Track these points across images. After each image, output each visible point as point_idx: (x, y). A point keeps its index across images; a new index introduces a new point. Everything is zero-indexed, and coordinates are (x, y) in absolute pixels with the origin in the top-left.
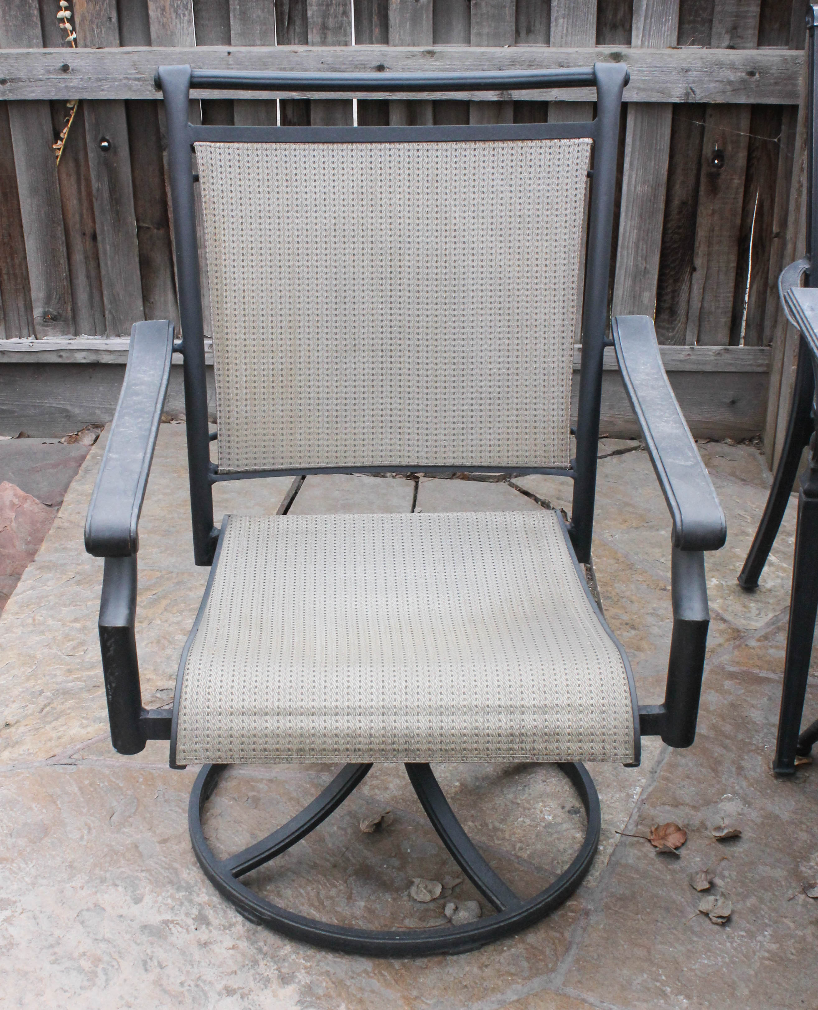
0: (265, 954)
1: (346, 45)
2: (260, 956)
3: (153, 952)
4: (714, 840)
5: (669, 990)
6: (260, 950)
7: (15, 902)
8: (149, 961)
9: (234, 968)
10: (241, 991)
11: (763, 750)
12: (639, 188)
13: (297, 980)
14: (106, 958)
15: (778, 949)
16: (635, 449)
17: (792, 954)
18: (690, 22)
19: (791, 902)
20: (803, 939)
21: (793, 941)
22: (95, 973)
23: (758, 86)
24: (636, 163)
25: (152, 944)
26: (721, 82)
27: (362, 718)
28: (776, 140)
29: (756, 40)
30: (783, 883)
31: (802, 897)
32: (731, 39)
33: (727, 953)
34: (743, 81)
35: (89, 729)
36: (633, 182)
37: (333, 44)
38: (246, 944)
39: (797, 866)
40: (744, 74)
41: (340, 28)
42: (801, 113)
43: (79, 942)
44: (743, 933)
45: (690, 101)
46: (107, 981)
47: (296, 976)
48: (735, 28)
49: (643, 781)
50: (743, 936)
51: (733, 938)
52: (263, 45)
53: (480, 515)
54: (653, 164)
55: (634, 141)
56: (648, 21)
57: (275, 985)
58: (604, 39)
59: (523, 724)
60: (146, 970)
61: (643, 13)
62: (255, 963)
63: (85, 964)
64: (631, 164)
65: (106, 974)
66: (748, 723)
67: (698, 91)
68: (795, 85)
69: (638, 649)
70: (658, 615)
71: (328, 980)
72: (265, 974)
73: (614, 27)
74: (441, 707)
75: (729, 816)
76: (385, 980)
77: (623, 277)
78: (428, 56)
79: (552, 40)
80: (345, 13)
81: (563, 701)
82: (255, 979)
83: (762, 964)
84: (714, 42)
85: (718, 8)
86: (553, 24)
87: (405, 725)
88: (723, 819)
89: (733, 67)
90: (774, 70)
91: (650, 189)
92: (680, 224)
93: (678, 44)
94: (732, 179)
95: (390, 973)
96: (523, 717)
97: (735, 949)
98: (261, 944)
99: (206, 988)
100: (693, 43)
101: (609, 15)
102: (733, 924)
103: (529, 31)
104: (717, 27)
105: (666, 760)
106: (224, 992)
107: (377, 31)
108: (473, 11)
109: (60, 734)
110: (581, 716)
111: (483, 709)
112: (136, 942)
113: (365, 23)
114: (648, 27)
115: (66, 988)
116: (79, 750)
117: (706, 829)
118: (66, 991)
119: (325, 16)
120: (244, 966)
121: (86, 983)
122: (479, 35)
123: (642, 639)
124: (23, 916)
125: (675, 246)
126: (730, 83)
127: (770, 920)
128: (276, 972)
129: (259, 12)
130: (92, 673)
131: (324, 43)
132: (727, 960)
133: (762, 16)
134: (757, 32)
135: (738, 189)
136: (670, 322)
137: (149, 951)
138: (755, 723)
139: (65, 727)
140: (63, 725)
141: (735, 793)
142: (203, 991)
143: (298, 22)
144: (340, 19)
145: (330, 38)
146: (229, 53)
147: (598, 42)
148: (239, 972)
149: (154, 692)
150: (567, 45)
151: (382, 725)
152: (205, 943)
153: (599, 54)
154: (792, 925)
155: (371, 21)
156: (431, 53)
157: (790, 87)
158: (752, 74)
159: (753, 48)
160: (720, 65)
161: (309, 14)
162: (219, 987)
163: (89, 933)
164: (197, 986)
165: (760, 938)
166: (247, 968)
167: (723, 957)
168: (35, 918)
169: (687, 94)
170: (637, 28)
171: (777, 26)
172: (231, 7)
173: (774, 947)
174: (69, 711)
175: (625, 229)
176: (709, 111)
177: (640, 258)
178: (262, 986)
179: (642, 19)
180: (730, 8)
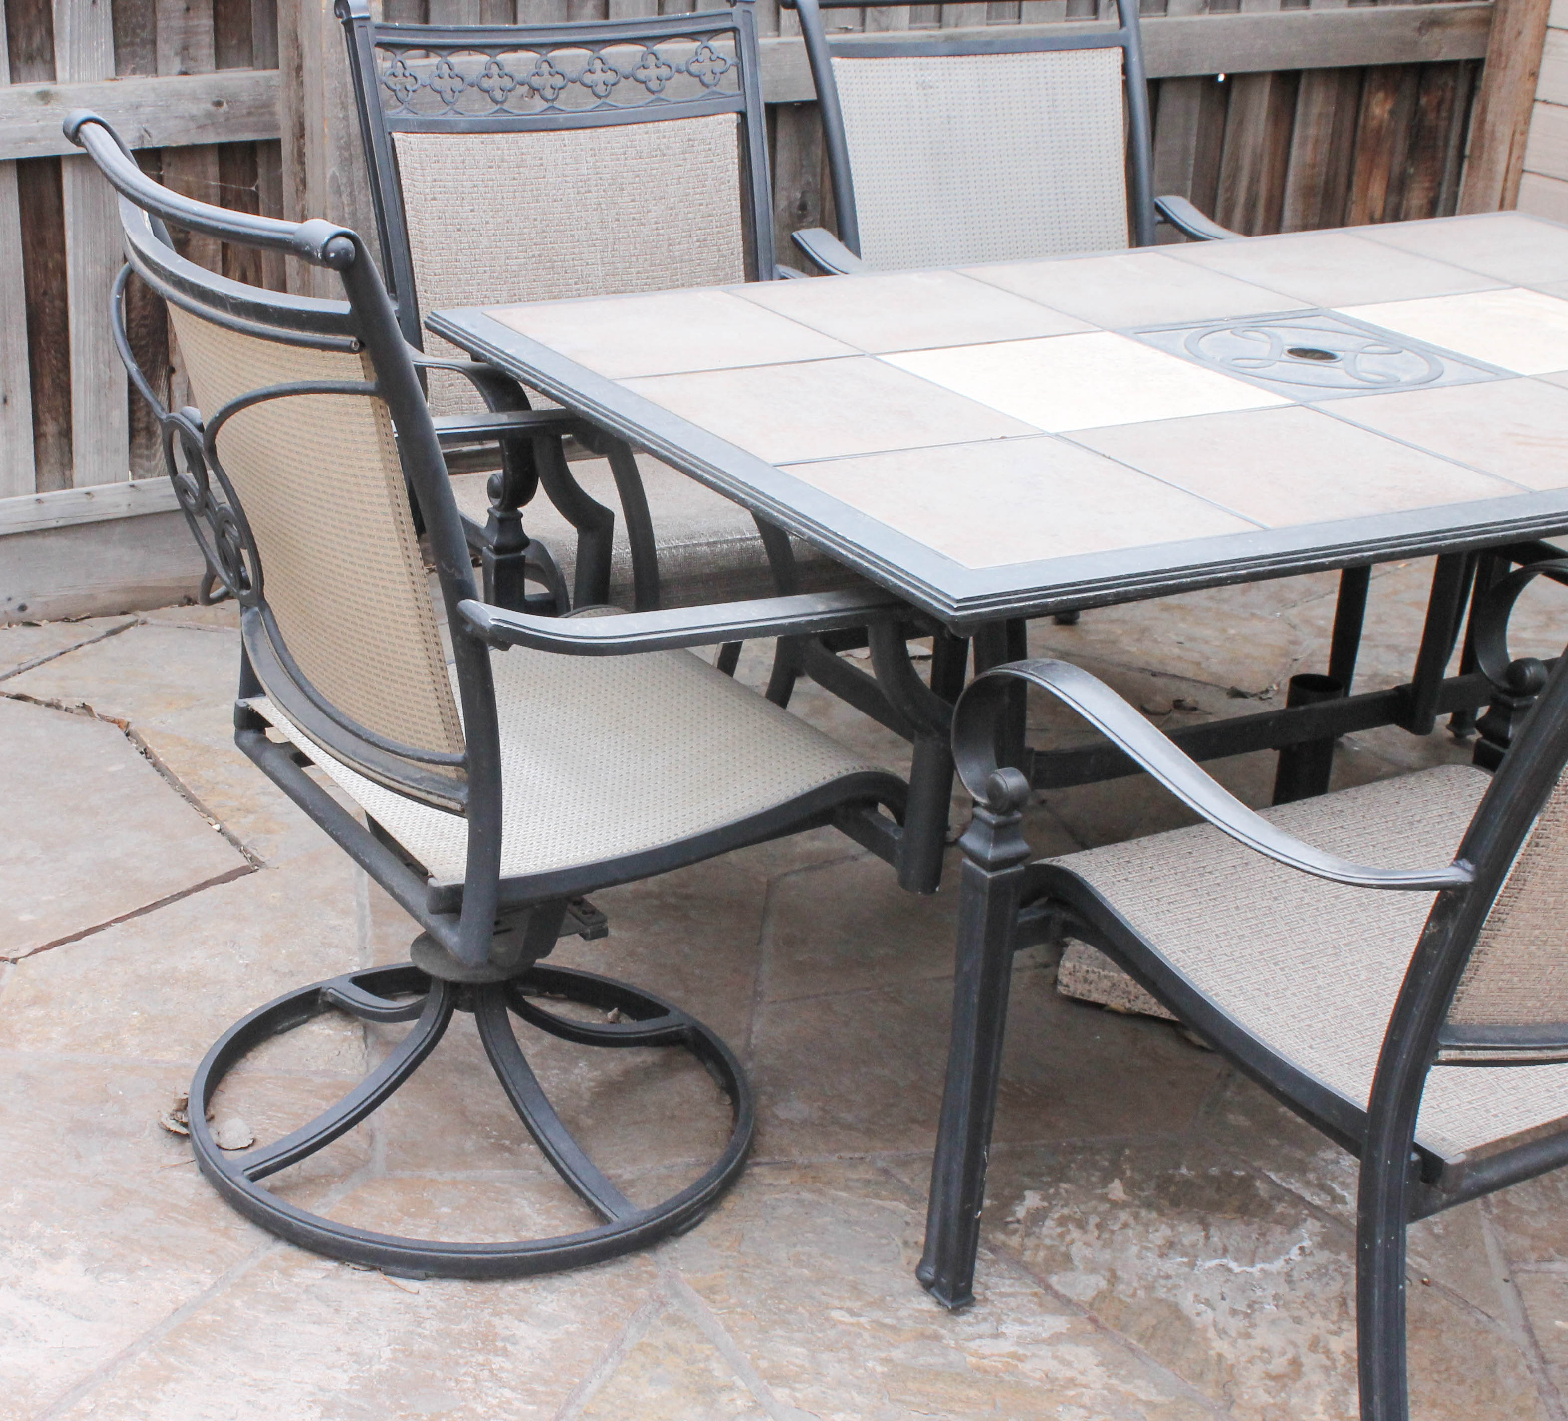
12: (89, 270)
16: (131, 625)
18: (126, 45)
23: (227, 120)
26: (182, 117)
28: (254, 188)
29: (213, 62)
32: (183, 61)
34: (209, 115)
36: (81, 263)
40: (209, 105)
42: (286, 150)
45: (147, 146)
48: (185, 48)
49: (356, 959)
54: (103, 234)
55: (75, 207)
56: (76, 47)
58: (19, 76)
61: (67, 37)
64: (75, 239)
67: (153, 132)
68: (272, 114)
69: (269, 831)
73: (31, 58)
77: (82, 394)
84: (161, 67)
85: (161, 24)
89: (194, 98)
90: (245, 97)
91: (104, 272)
92: (146, 313)
93: (116, 74)
94: (205, 245)
100: (134, 72)
101: (23, 44)
104: (164, 48)
105: (370, 934)
114: (76, 56)
125: (143, 343)
126: (192, 118)
133: (216, 30)
134: (213, 51)
135: (214, 257)
136: (148, 447)
147: (13, 81)
153: (21, 95)
157: (267, 118)
158: (218, 104)
159: (211, 72)
160: (179, 95)
169: (141, 137)
170: (63, 58)
171: (234, 42)
175: (77, 327)
176: (166, 159)
177: (101, 366)
179: (68, 45)
180: (177, 23)
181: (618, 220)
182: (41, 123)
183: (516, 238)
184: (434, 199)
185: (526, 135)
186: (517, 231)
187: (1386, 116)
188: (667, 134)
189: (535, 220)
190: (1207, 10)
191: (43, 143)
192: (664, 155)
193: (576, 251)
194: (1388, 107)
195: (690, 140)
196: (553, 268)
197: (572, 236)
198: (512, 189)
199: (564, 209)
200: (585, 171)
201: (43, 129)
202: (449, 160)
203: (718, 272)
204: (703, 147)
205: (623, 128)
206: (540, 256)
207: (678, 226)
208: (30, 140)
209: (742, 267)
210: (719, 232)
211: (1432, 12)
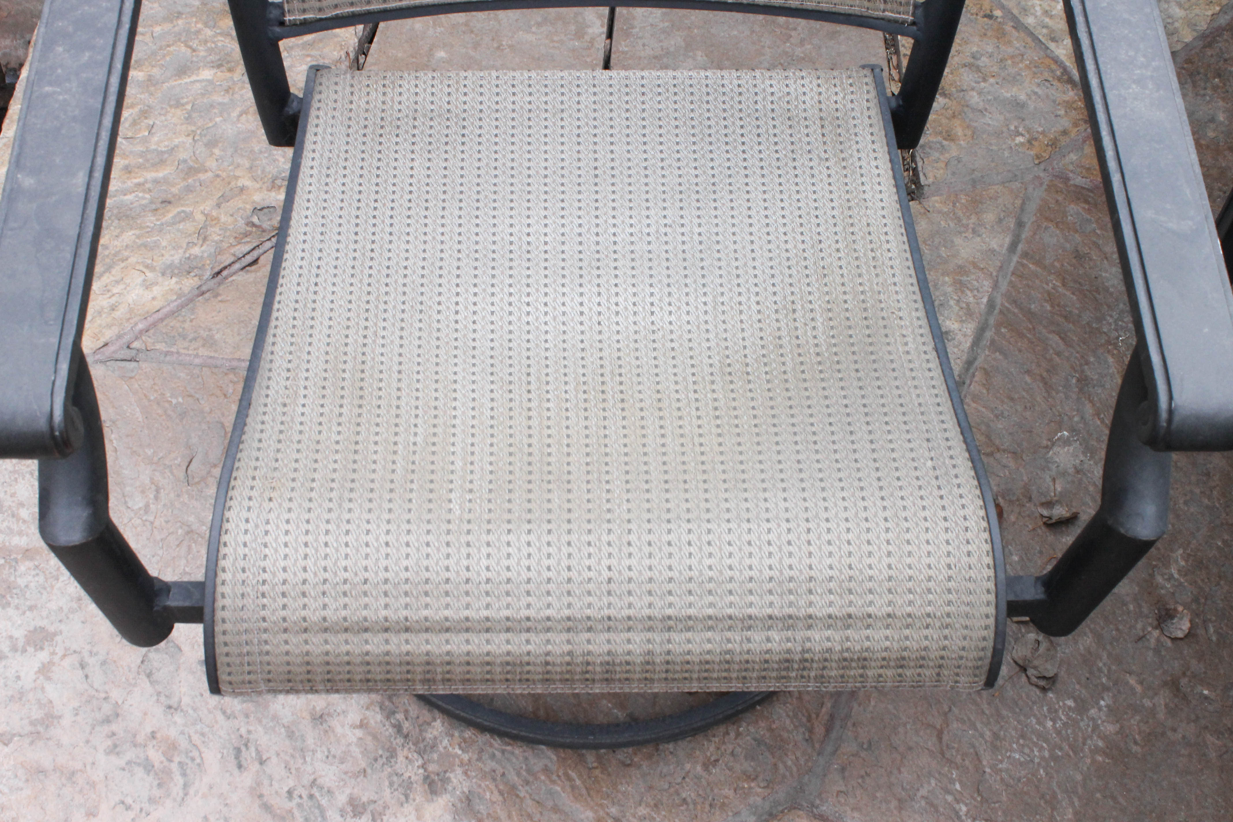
0: (406, 736)
2: (400, 740)
3: (249, 732)
4: (1041, 523)
5: (964, 809)
6: (398, 728)
7: (55, 634)
8: (243, 749)
9: (363, 765)
10: (372, 807)
11: (1116, 346)
13: (450, 788)
14: (183, 743)
15: (1117, 733)
17: (1136, 743)
19: (1140, 644)
20: (1153, 712)
21: (1138, 718)
22: (168, 772)
25: (247, 716)
27: (532, 636)
30: (1131, 607)
31: (1156, 633)
33: (1046, 741)
35: (156, 291)
38: (379, 717)
39: (1152, 576)
43: (145, 714)
44: (1070, 703)
46: (185, 786)
47: (449, 779)
50: (1070, 708)
51: (1056, 711)
53: (746, 76)
57: (419, 794)
59: (808, 645)
60: (240, 766)
62: (392, 754)
63: (155, 756)
65: (184, 775)
66: (1097, 291)
70: (978, 69)
71: (492, 787)
72: (407, 775)
74: (670, 618)
75: (1064, 474)
76: (573, 788)
81: (879, 608)
82: (391, 784)
83: (1094, 761)
87: (606, 648)
88: (1054, 480)
95: (580, 776)
96: (809, 633)
97: (1059, 733)
98: (400, 716)
99: (324, 802)
102: (1058, 686)
106: (349, 809)
109: (113, 300)
110: (907, 632)
111: (742, 620)
112: (224, 713)
115: (129, 801)
116: (141, 332)
117: (1030, 499)
118: (128, 808)
120: (376, 760)
121: (156, 792)
123: (954, 116)
124: (67, 662)
127: (1109, 678)
128: (421, 771)
130: (161, 175)
132: (1047, 754)
137: (243, 731)
138: (1106, 290)
139: (121, 286)
140: (117, 282)
141: (1073, 430)
142: (319, 807)
148: (369, 771)
149: (249, 213)
151: (567, 648)
152: (321, 717)
154: (1139, 689)
162: (342, 799)
163: (159, 693)
164: (311, 797)
165: (1093, 712)
166: (380, 762)
167: (1041, 749)
168: (83, 666)
173: (1110, 728)
174: (126, 254)
178: (403, 798)
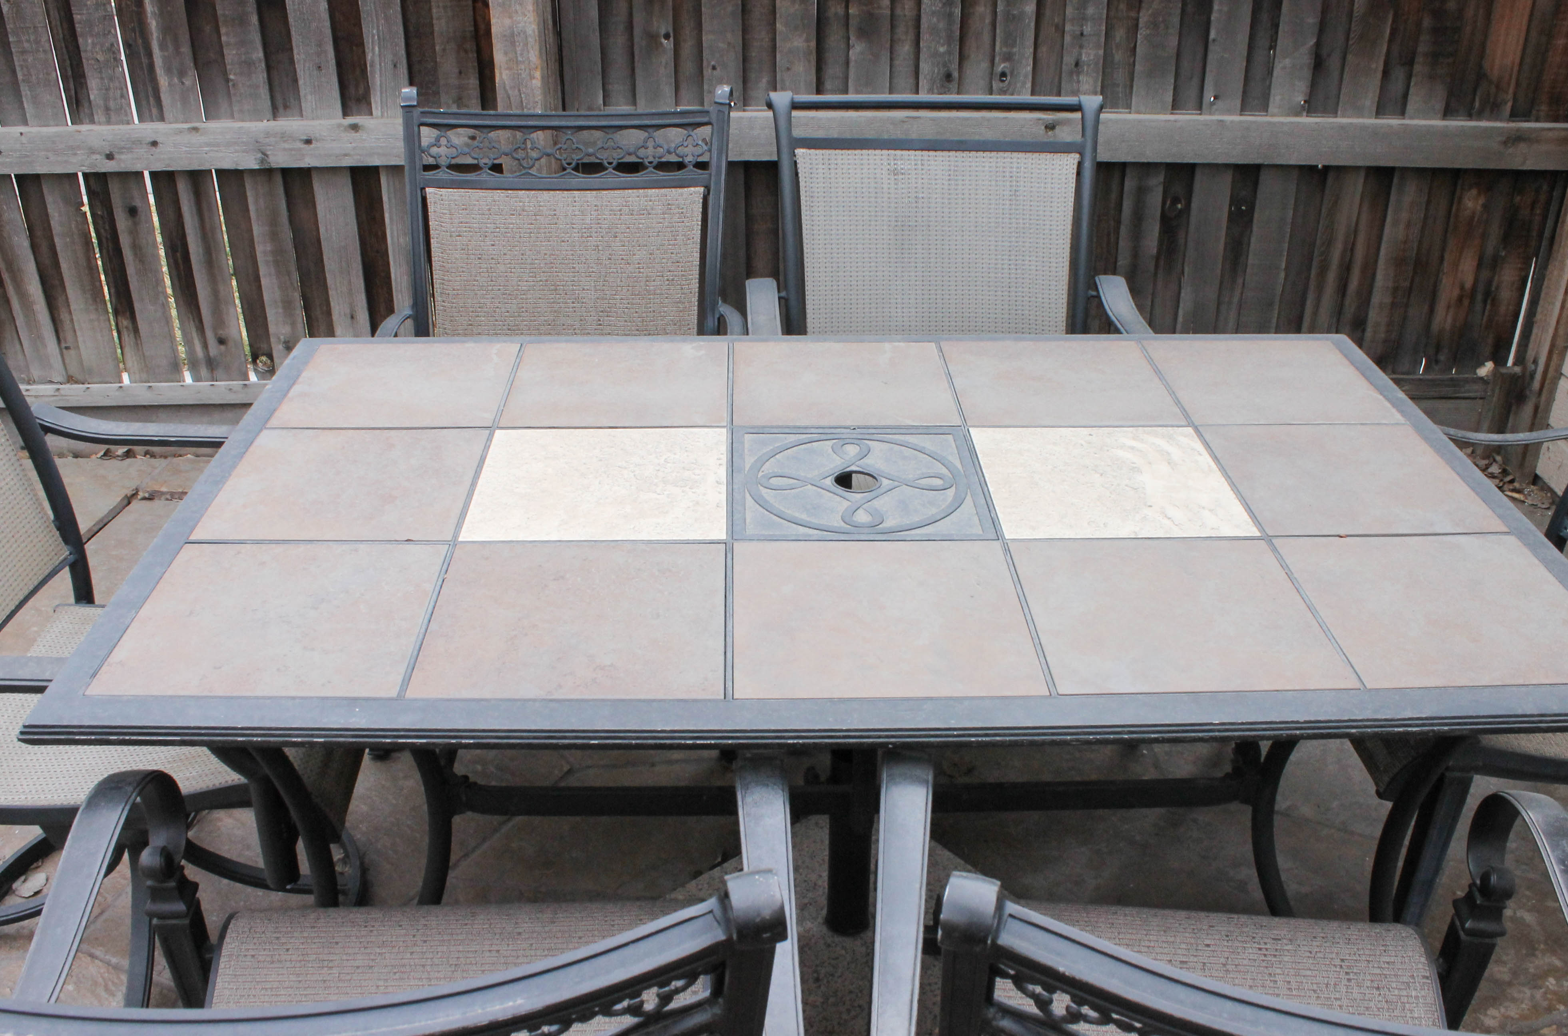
1: (128, 124)
12: (401, 240)
24: (395, 217)
32: (458, 107)
34: (467, 145)
36: (394, 234)
37: (117, 124)
40: (466, 139)
41: (121, 109)
48: (460, 98)
52: (57, 125)
55: (390, 198)
56: (384, 95)
58: (349, 112)
61: (378, 88)
64: (391, 219)
73: (356, 101)
78: (194, 132)
79: (304, 113)
80: (124, 96)
85: (442, 82)
86: (303, 100)
101: (352, 90)
103: (286, 107)
104: (443, 98)
107: (155, 111)
108: (232, 91)
113: (144, 103)
114: (385, 100)
119: (106, 99)
122: (241, 111)
129: (48, 97)
131: (109, 122)
134: (479, 101)
143: (86, 105)
144: (119, 101)
145: (114, 117)
146: (21, 134)
147: (344, 115)
150: (317, 118)
153: (347, 125)
155: (148, 102)
156: (196, 129)
161: (92, 97)
170: (376, 102)
172: (23, 93)
179: (378, 93)
180: (454, 81)
181: (610, 259)
182: (353, 145)
183: (528, 266)
184: (459, 236)
185: (544, 192)
186: (529, 261)
187: (1479, 208)
188: (653, 199)
189: (545, 254)
190: (1305, 114)
191: (355, 157)
192: (649, 214)
193: (576, 279)
194: (1481, 201)
195: (669, 204)
196: (556, 290)
197: (574, 268)
198: (528, 231)
199: (569, 248)
200: (588, 222)
201: (354, 148)
202: (476, 208)
203: (680, 305)
204: (677, 210)
205: (621, 191)
206: (547, 281)
207: (654, 267)
208: (346, 155)
209: (696, 303)
210: (683, 275)
211: (1518, 130)
